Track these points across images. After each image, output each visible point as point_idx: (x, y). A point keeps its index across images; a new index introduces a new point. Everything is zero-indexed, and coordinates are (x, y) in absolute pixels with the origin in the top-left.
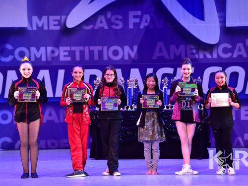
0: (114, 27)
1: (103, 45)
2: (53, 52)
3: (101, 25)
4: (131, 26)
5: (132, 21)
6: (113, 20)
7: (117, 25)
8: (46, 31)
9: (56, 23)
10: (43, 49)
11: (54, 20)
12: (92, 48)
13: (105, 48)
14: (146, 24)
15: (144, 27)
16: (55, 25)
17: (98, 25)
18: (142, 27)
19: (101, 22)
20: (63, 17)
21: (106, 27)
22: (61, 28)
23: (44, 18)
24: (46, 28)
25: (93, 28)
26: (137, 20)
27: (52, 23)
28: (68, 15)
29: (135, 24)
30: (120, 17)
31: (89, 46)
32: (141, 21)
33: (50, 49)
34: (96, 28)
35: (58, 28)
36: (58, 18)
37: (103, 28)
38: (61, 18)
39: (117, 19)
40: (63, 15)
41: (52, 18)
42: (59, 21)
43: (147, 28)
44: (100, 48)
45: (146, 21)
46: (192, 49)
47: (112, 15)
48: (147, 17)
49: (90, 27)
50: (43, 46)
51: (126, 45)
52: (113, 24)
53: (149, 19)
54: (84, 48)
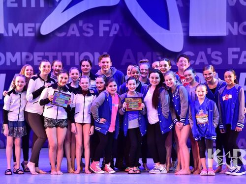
0: (85, 34)
1: (74, 51)
2: (27, 57)
3: (73, 33)
4: (101, 34)
5: (102, 29)
6: (84, 28)
7: (88, 33)
8: (21, 37)
9: (31, 30)
10: (18, 54)
11: (29, 28)
12: (64, 54)
13: (77, 54)
14: (116, 33)
15: (114, 35)
16: (29, 32)
17: (71, 32)
18: (111, 35)
19: (73, 30)
20: (38, 25)
21: (78, 35)
22: (35, 35)
23: (20, 25)
24: (21, 35)
25: (66, 35)
26: (107, 29)
27: (27, 30)
28: (42, 22)
29: (105, 32)
30: (91, 25)
31: (62, 51)
32: (110, 29)
33: (24, 54)
34: (69, 35)
35: (33, 35)
36: (32, 25)
37: (75, 35)
38: (35, 25)
39: (88, 27)
40: (38, 23)
41: (27, 25)
42: (34, 28)
43: (116, 36)
44: (72, 54)
45: (116, 30)
46: (157, 56)
47: (83, 24)
48: (116, 26)
49: (63, 34)
50: (18, 52)
51: (96, 52)
52: (84, 32)
53: (118, 28)
54: (57, 54)
